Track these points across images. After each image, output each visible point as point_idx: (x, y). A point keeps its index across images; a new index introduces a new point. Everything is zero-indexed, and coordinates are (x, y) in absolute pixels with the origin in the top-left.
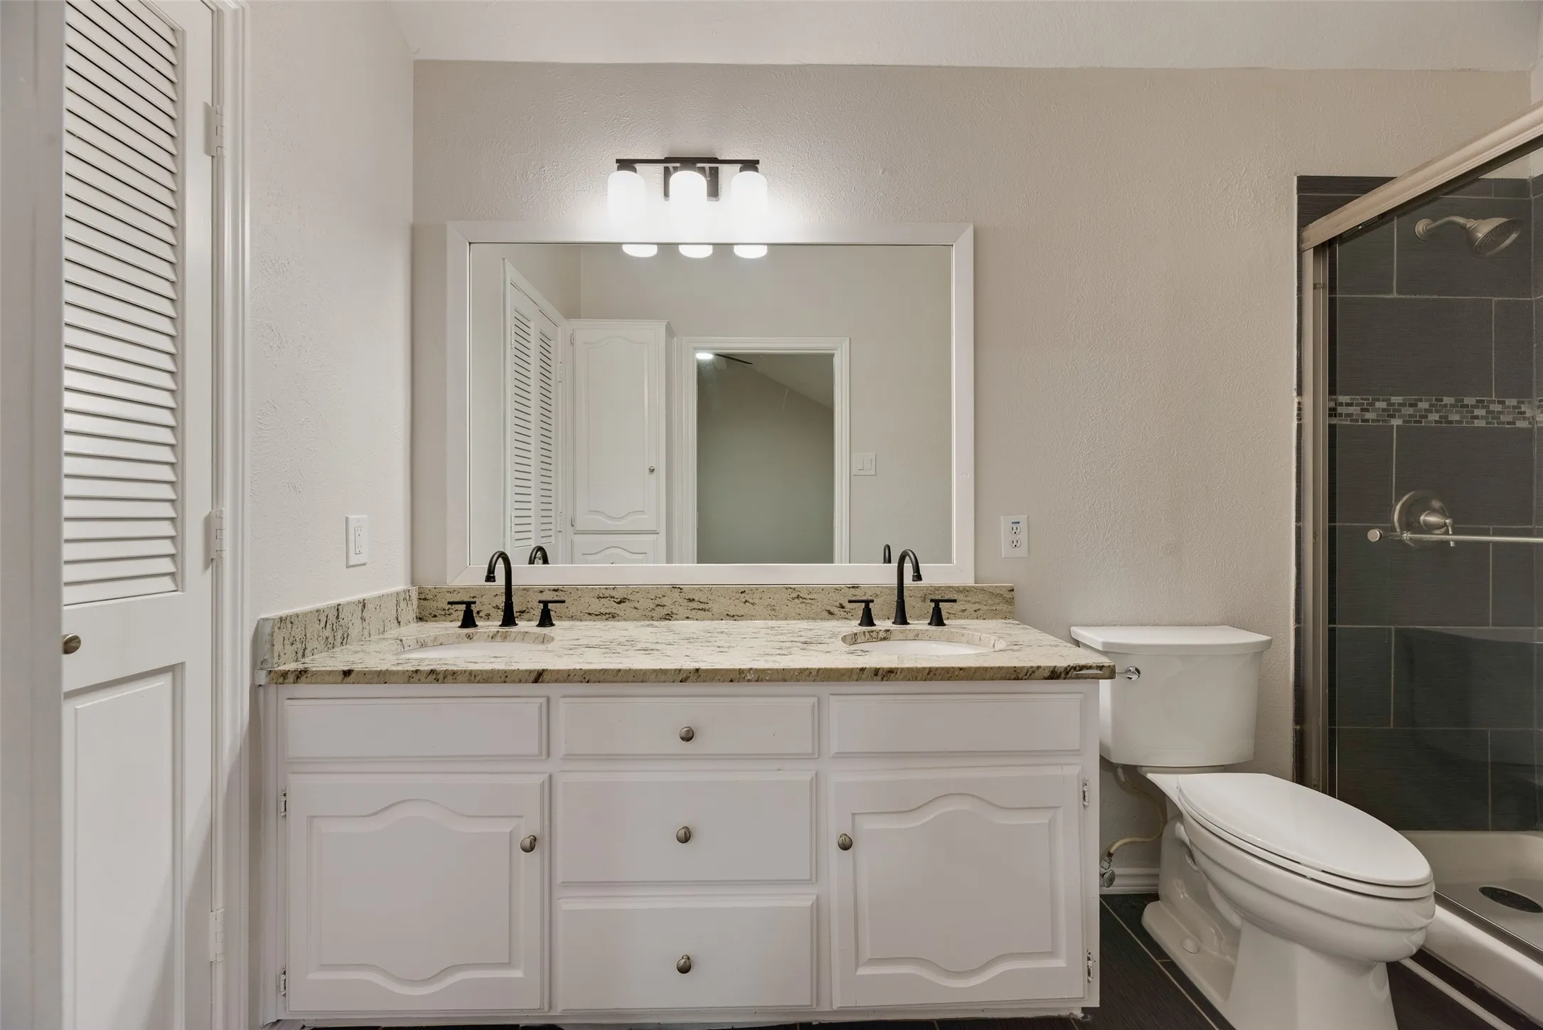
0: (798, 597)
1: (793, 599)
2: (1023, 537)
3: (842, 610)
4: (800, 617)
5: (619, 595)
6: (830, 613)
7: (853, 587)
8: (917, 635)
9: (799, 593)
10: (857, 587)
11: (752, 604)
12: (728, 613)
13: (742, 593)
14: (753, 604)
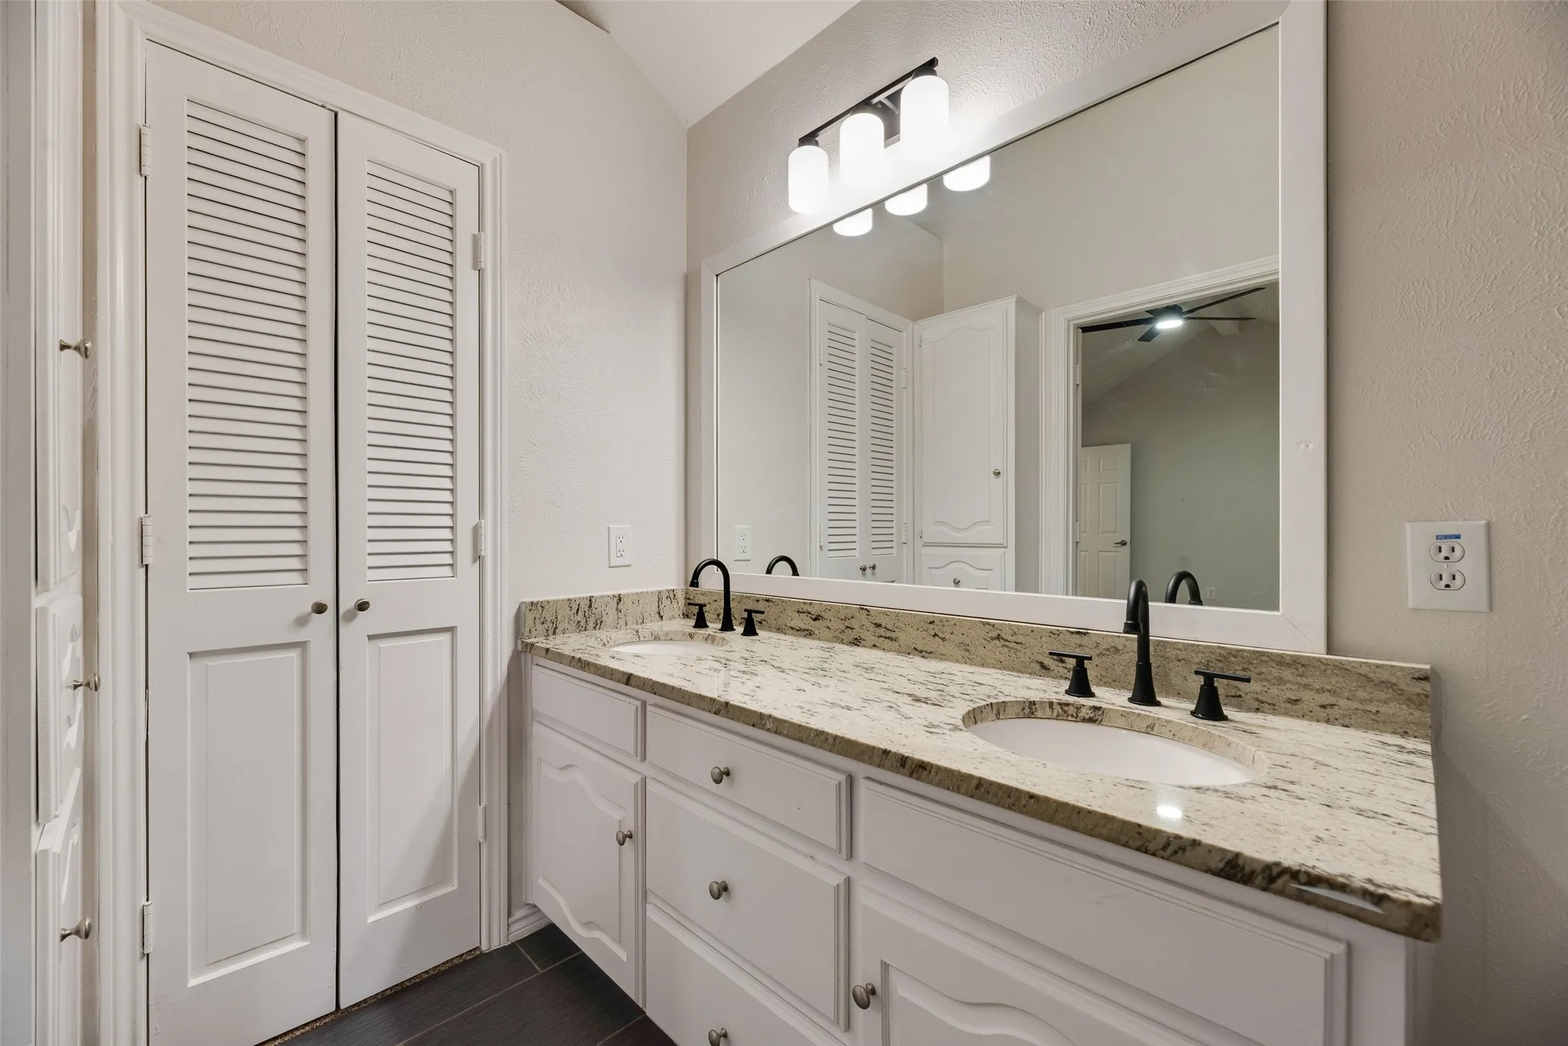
0: (999, 637)
1: (993, 639)
2: (1471, 566)
3: (1060, 664)
4: (999, 665)
5: (815, 610)
6: (1043, 667)
7: (1078, 633)
8: (1151, 727)
9: (1000, 632)
10: (1085, 634)
11: (941, 638)
12: (916, 647)
13: (931, 623)
14: (943, 639)
